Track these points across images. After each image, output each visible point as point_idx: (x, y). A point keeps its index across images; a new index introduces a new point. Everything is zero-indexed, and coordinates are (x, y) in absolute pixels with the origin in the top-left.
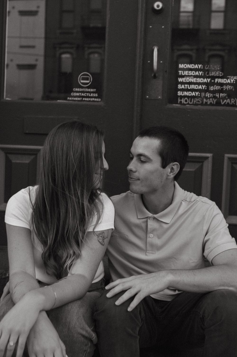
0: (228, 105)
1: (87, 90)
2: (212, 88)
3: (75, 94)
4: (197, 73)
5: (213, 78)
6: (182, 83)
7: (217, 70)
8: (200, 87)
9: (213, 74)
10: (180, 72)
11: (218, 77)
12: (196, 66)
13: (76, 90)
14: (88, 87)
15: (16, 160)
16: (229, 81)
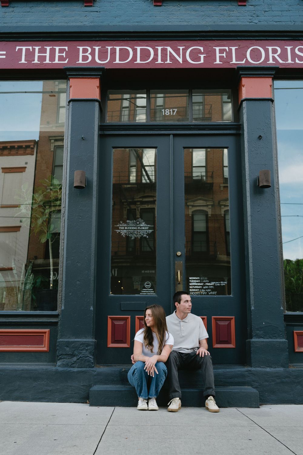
0: (212, 294)
1: (149, 290)
2: (204, 288)
3: (143, 292)
4: (198, 281)
5: (205, 283)
6: (191, 286)
7: (206, 280)
8: (199, 287)
9: (204, 281)
10: (190, 281)
11: (207, 283)
12: (197, 278)
13: (144, 290)
14: (149, 289)
15: (117, 323)
16: (211, 284)
